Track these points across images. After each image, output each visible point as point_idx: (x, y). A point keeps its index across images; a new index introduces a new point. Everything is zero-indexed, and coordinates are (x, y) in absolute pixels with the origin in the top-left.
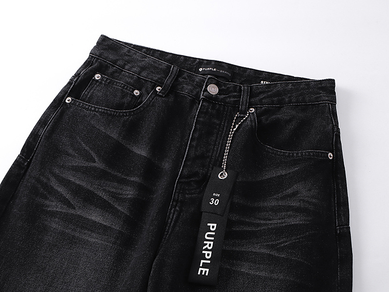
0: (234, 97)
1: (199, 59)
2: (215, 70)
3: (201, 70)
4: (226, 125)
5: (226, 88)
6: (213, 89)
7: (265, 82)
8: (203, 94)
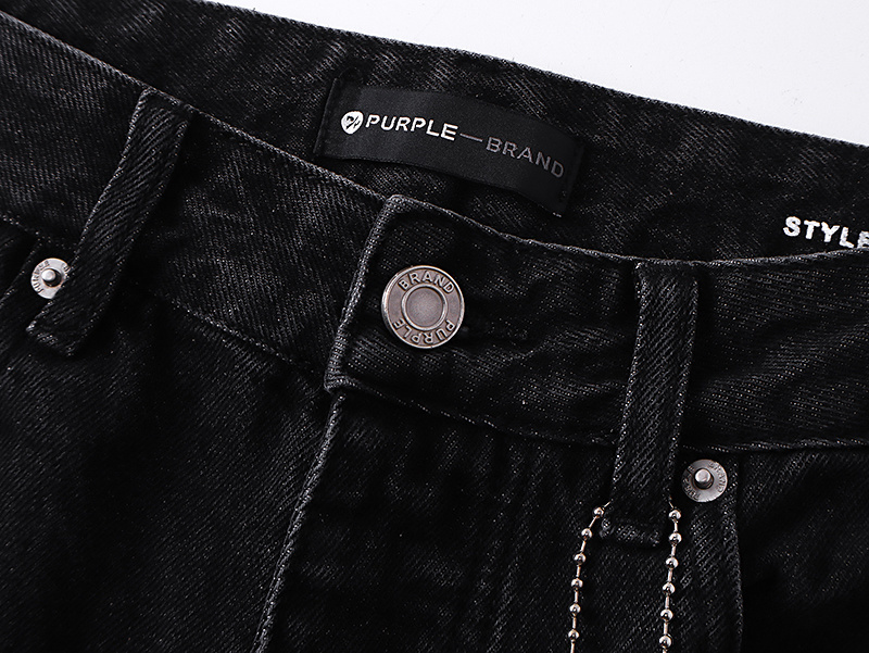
0: (580, 364)
1: (348, 38)
2: (448, 132)
3: (351, 122)
4: (507, 598)
5: (521, 291)
6: (425, 305)
7: (811, 225)
8: (348, 352)
